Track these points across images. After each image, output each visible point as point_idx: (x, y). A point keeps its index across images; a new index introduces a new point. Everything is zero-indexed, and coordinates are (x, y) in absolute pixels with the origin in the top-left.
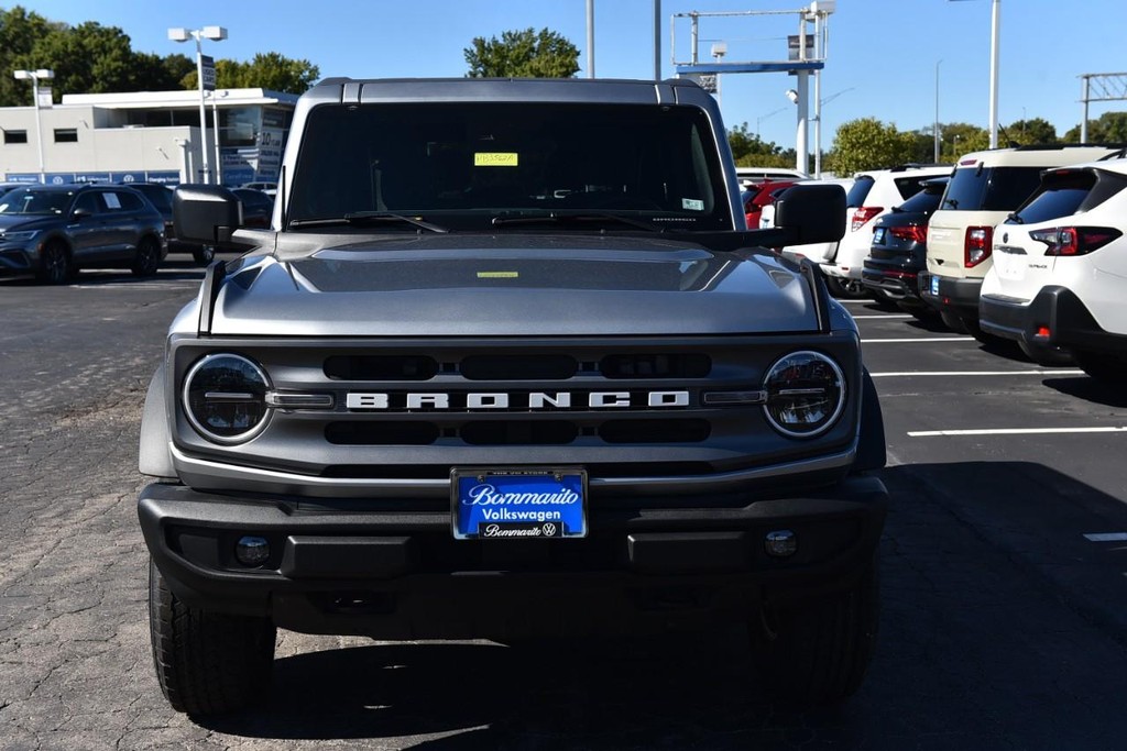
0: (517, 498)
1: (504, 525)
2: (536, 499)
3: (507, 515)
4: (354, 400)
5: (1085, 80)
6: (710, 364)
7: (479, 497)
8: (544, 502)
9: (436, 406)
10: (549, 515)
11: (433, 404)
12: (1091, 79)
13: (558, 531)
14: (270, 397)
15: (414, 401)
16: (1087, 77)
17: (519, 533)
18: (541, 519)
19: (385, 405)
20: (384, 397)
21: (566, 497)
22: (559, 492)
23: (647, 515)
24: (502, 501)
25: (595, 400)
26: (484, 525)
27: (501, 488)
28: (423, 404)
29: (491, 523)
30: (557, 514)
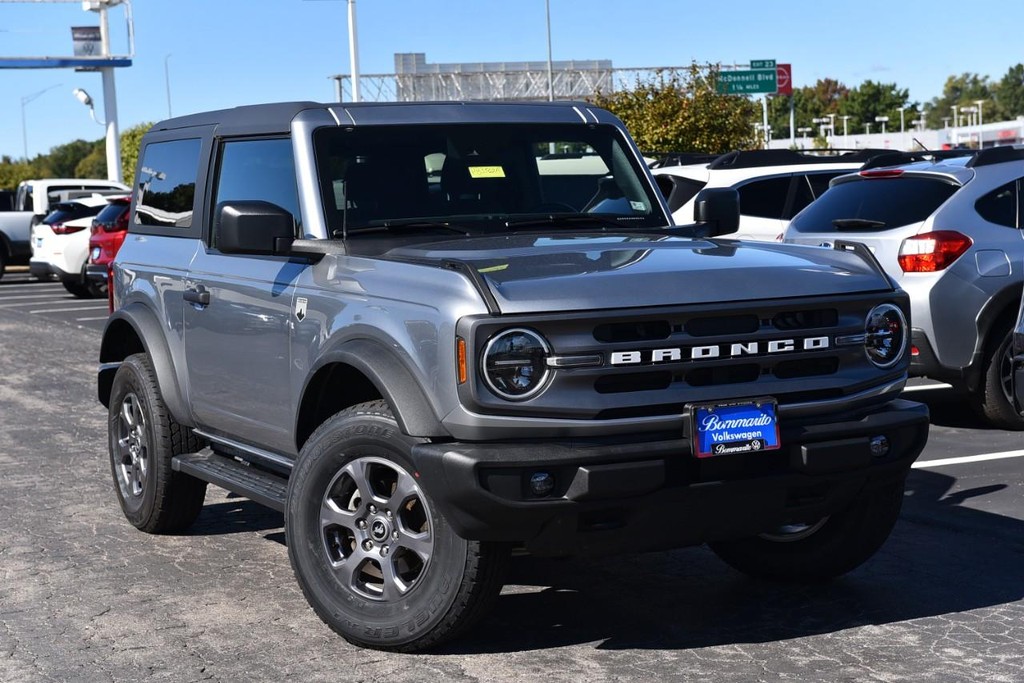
0: (733, 424)
1: (728, 444)
2: (745, 423)
3: (727, 437)
4: (616, 358)
5: (337, 82)
6: (837, 316)
7: (709, 425)
8: (750, 425)
9: (672, 359)
10: (754, 434)
11: (669, 357)
12: (343, 80)
13: (762, 447)
14: (552, 361)
15: (657, 355)
16: (339, 79)
17: (738, 449)
18: (750, 438)
19: (639, 360)
20: (638, 354)
21: (763, 420)
22: (759, 417)
23: (812, 430)
24: (724, 426)
25: (772, 347)
26: (714, 446)
27: (723, 417)
28: (664, 357)
29: (718, 444)
30: (759, 434)
